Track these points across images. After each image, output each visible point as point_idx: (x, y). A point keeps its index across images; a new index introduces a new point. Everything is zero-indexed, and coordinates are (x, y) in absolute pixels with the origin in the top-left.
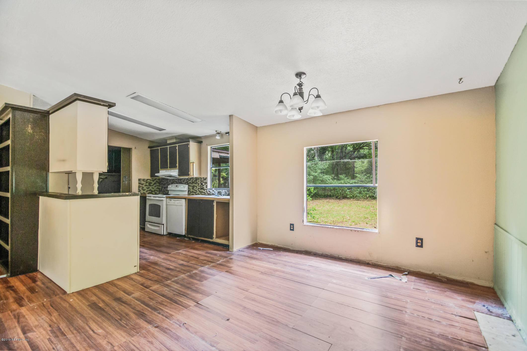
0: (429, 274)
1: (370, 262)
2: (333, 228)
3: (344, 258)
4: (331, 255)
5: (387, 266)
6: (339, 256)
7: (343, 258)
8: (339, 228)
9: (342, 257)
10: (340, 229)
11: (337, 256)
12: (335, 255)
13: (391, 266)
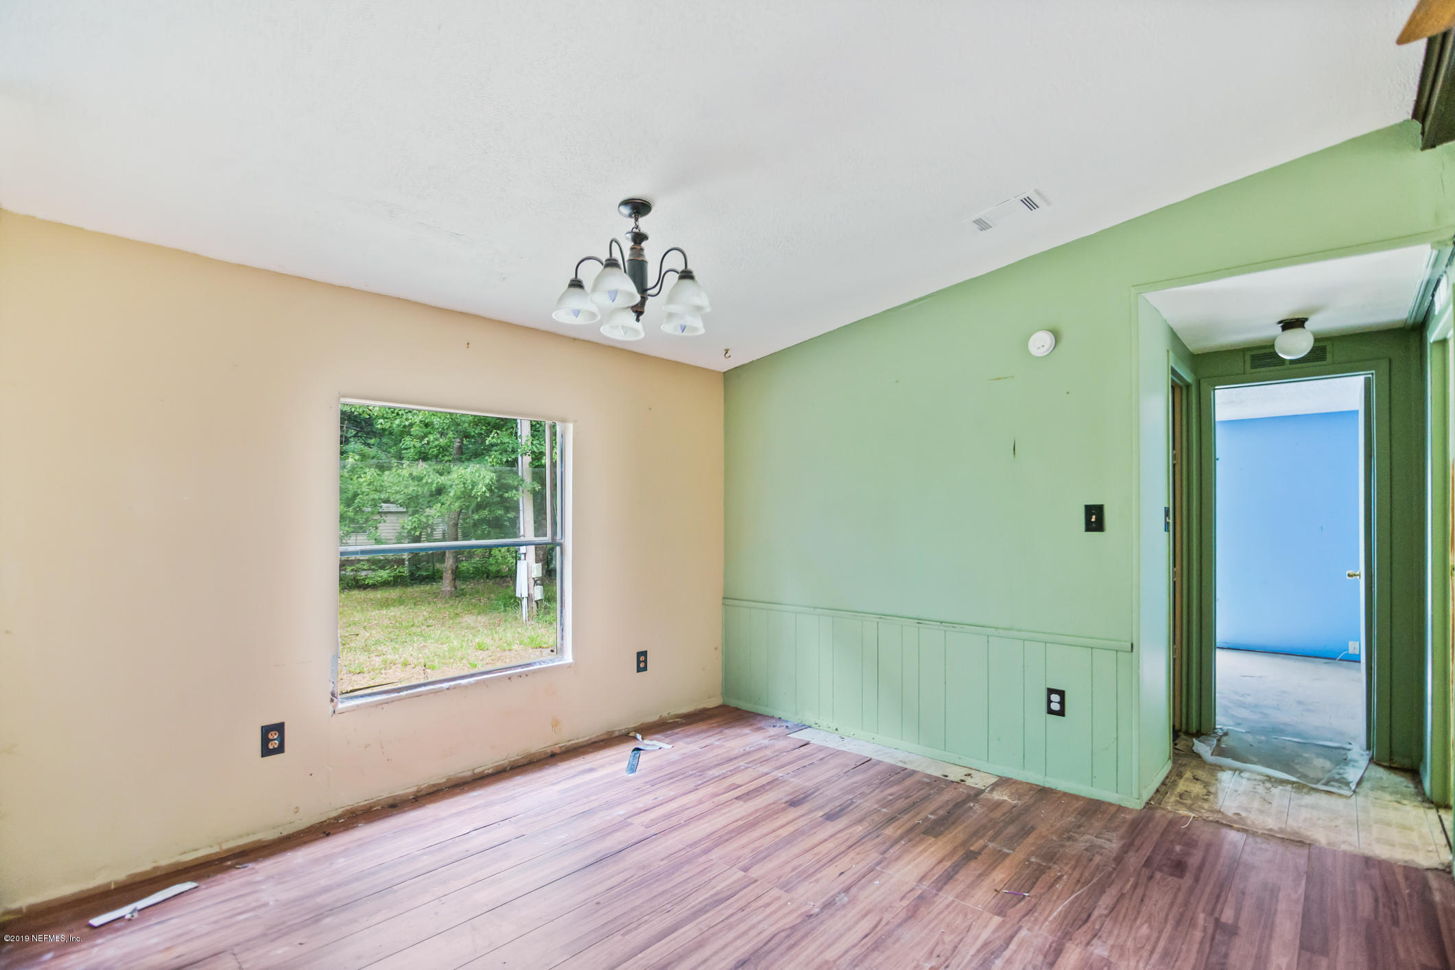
0: (655, 722)
1: (556, 749)
2: (455, 687)
3: (490, 771)
4: (448, 780)
5: (590, 739)
6: (474, 770)
7: (486, 771)
8: (477, 680)
9: (483, 771)
10: (477, 682)
11: (469, 773)
12: (462, 775)
13: (597, 736)
